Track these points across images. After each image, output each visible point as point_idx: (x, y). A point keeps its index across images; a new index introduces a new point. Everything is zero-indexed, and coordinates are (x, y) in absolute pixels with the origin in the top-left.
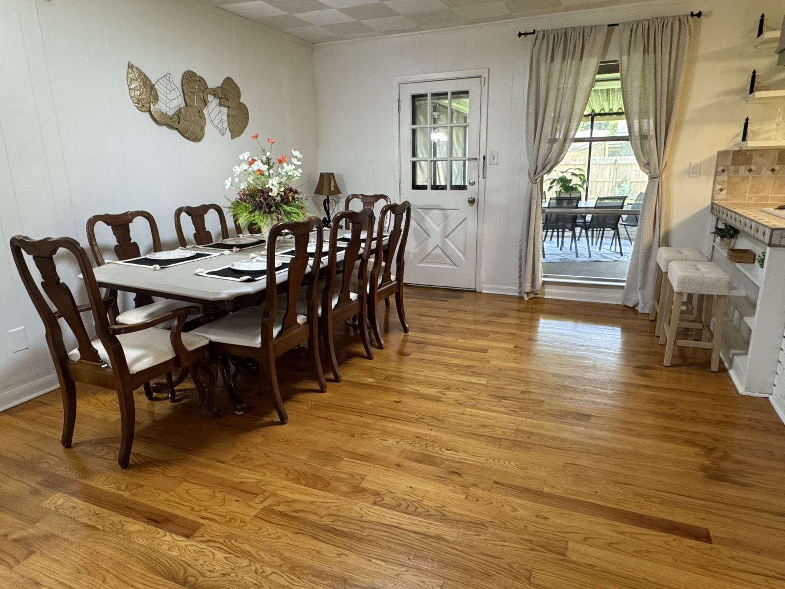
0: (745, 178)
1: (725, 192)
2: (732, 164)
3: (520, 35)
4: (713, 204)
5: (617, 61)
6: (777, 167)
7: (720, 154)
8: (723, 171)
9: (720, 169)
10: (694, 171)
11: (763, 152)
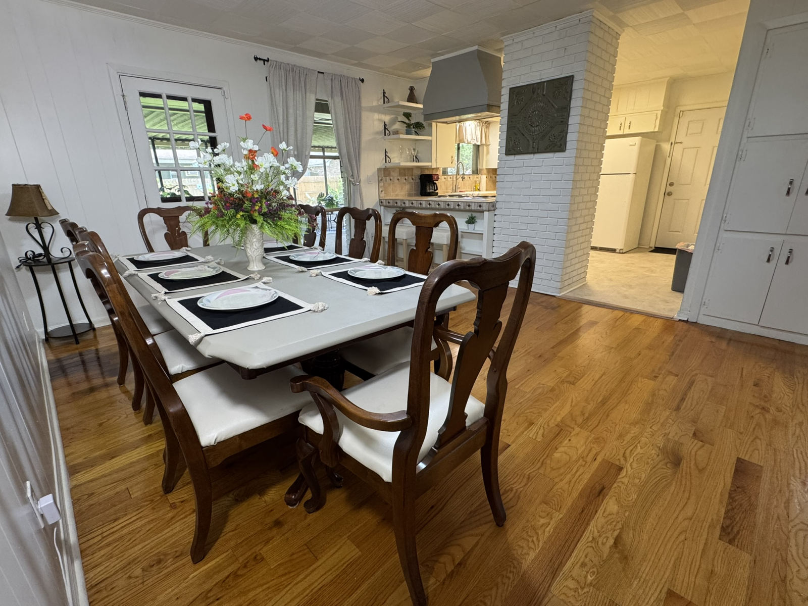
0: (389, 184)
1: (383, 192)
2: (384, 176)
3: (256, 59)
4: (380, 199)
5: (327, 101)
6: (399, 178)
7: (379, 169)
8: (381, 180)
9: (380, 179)
10: (369, 181)
11: (394, 168)
